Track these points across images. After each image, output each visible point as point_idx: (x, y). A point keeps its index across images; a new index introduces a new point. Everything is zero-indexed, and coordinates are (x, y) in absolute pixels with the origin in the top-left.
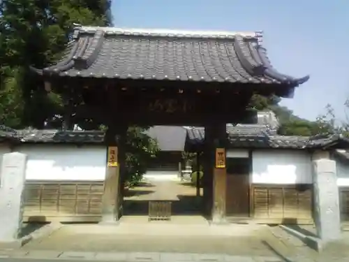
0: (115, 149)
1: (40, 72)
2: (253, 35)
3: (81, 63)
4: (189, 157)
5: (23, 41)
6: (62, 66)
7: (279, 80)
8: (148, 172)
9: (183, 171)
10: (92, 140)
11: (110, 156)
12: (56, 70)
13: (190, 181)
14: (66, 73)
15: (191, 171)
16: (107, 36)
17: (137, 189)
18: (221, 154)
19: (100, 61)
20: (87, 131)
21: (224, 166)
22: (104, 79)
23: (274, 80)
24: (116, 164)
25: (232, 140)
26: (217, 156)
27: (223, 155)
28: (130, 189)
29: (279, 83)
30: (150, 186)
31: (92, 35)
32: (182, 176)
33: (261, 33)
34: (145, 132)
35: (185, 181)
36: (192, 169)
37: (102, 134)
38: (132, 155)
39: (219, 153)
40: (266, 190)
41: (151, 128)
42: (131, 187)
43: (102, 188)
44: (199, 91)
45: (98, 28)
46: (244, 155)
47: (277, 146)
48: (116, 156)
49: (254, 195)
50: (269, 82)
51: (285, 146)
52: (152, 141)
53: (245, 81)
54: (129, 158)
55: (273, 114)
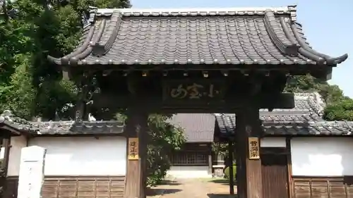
0: (136, 140)
1: (58, 61)
2: (285, 10)
3: (99, 50)
4: (220, 149)
5: (35, 27)
6: (80, 54)
7: (314, 60)
8: (172, 168)
9: (214, 166)
10: (111, 131)
11: (130, 148)
12: (74, 58)
13: (222, 178)
14: (84, 61)
15: (223, 166)
16: (124, 17)
17: (159, 187)
18: (253, 143)
19: (117, 46)
20: (105, 122)
21: (258, 157)
22: (123, 66)
23: (308, 60)
24: (137, 157)
25: (266, 127)
26: (250, 145)
27: (257, 145)
28: (152, 188)
29: (315, 63)
30: (175, 183)
31: (108, 17)
32: (213, 172)
33: (294, 7)
34: (168, 121)
35: (217, 178)
36: (225, 164)
37: (122, 124)
38: (154, 147)
39: (252, 143)
40: (308, 184)
41: (174, 115)
42: (153, 185)
43: (123, 183)
44: (226, 75)
45: (115, 9)
46: (281, 144)
47: (318, 133)
48: (137, 148)
49: (294, 189)
50: (302, 62)
51: (327, 132)
52: (175, 131)
53: (276, 62)
54: (150, 151)
55: (318, 96)
